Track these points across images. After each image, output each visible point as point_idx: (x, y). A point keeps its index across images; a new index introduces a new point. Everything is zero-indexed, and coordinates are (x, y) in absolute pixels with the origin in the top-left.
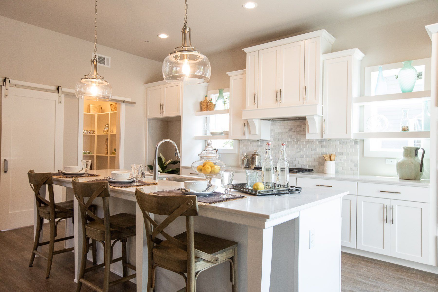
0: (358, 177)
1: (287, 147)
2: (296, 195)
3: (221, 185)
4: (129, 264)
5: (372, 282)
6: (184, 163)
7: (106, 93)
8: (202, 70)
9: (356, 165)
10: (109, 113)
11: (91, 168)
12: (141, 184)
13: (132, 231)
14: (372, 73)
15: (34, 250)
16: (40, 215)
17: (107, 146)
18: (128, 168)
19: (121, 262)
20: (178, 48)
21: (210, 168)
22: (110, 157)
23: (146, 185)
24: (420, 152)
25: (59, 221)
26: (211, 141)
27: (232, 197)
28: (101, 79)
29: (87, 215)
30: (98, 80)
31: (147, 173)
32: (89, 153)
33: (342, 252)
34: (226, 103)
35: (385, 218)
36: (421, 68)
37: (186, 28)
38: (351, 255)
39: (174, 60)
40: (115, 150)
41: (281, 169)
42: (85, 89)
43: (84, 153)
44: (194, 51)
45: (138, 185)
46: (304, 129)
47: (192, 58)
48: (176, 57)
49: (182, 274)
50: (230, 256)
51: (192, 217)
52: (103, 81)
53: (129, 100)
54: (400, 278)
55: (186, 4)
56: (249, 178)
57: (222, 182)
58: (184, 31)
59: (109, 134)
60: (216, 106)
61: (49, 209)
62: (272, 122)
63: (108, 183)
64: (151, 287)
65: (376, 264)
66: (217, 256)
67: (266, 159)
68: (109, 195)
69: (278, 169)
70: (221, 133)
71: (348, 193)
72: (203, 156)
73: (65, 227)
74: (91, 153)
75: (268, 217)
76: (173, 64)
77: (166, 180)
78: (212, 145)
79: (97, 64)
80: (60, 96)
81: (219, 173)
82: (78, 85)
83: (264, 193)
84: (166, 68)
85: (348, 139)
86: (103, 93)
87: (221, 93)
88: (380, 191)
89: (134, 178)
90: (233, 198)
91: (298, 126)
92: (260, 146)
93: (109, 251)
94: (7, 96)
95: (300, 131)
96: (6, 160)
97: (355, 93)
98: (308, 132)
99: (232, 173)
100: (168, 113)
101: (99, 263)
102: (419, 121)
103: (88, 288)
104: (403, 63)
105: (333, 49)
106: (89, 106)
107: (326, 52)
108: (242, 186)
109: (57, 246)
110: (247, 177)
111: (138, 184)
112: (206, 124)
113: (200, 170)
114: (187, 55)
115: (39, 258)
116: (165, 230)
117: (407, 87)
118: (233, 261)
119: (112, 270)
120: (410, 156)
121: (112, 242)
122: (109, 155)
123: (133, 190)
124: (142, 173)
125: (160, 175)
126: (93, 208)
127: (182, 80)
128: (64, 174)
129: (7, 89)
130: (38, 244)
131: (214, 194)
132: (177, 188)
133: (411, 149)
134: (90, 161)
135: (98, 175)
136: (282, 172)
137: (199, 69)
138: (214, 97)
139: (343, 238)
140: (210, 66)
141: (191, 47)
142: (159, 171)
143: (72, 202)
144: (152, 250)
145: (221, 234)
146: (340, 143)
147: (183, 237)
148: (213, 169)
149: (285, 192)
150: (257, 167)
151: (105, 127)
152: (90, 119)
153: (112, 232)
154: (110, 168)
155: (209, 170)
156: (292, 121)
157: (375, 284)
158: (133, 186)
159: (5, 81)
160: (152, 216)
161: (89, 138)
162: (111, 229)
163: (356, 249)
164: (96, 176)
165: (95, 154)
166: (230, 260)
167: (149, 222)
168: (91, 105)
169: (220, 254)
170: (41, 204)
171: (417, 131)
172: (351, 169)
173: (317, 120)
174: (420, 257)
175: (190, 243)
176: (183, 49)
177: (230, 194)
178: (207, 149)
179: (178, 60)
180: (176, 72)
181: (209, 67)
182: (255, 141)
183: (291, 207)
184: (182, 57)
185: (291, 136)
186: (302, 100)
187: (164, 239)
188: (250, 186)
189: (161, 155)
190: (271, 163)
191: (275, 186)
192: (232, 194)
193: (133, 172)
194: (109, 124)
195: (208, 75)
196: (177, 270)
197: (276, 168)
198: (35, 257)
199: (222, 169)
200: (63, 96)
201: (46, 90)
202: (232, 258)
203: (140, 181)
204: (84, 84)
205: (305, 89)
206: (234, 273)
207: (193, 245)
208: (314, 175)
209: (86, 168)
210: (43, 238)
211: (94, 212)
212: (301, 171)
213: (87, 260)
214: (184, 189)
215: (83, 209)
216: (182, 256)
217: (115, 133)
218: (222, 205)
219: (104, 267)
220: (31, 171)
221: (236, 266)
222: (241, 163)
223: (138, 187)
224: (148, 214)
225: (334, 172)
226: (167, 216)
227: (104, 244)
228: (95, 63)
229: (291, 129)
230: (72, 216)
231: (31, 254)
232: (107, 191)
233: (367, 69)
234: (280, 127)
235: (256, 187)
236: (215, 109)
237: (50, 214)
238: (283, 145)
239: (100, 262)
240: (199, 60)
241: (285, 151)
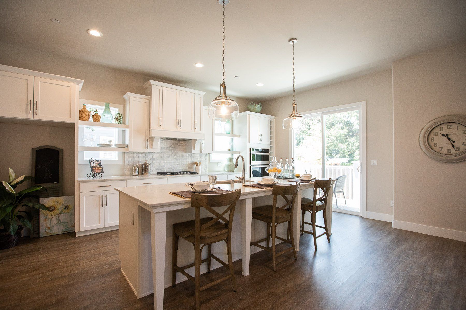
9: (206, 167)
60: (102, 118)
87: (107, 107)
91: (175, 144)
92: (146, 157)
182: (141, 153)
186: (193, 129)
205: (195, 123)
222: (127, 172)
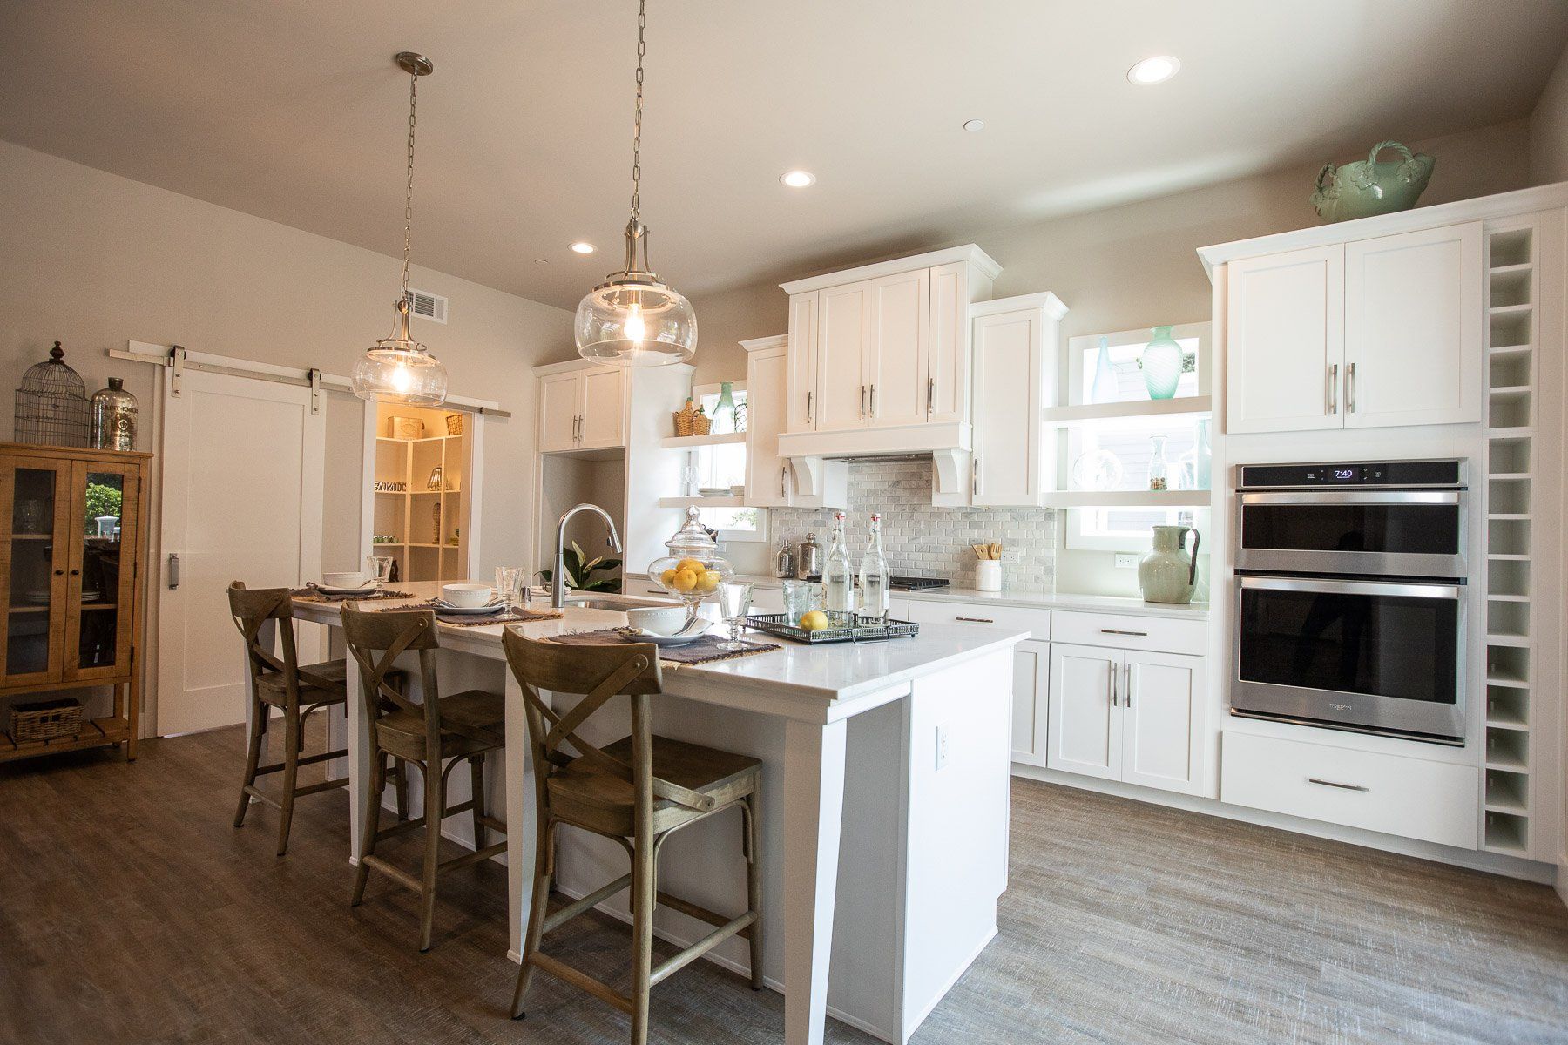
0: (1054, 598)
1: (886, 525)
2: (906, 643)
3: (721, 619)
4: (491, 817)
5: (1079, 843)
6: (634, 564)
7: (433, 387)
8: (674, 331)
9: (1048, 571)
10: (444, 438)
11: (394, 577)
12: (519, 617)
13: (496, 735)
14: (1085, 351)
15: (245, 785)
16: (260, 695)
17: (438, 522)
18: (488, 578)
19: (469, 814)
20: (614, 274)
21: (694, 575)
22: (446, 550)
23: (532, 619)
24: (1190, 538)
25: (308, 712)
26: (698, 510)
27: (749, 647)
28: (421, 351)
29: (381, 696)
30: (413, 354)
31: (538, 589)
32: (391, 541)
33: (1013, 777)
34: (737, 416)
35: (1112, 695)
36: (1190, 345)
37: (636, 227)
38: (1035, 782)
39: (604, 304)
40: (457, 532)
41: (870, 579)
42: (378, 377)
43: (378, 541)
44: (654, 284)
45: (511, 618)
46: (929, 482)
47: (651, 301)
48: (609, 298)
49: (621, 839)
50: (744, 793)
51: (646, 699)
52: (425, 356)
53: (494, 406)
54: (1141, 832)
55: (636, 166)
56: (792, 599)
57: (724, 610)
58: (630, 232)
59: (442, 491)
60: (714, 423)
61: (284, 681)
62: (851, 465)
63: (434, 614)
64: (545, 872)
65: (1091, 801)
66: (709, 794)
67: (834, 553)
68: (435, 645)
69: (863, 579)
70: (726, 491)
71: (1028, 635)
72: (679, 547)
73: (327, 727)
74: (395, 540)
75: (833, 695)
76: (603, 316)
77: (586, 606)
78: (702, 520)
79: (408, 313)
80: (315, 395)
81: (715, 589)
82: (360, 365)
83: (827, 638)
84: (584, 324)
85: (1032, 508)
86: (424, 387)
87: (725, 392)
88: (1103, 631)
89: (502, 601)
90: (749, 651)
91: (913, 475)
92: (823, 524)
93: (437, 785)
94: (177, 392)
95: (918, 487)
96: (173, 558)
97: (1047, 397)
98: (938, 490)
99: (748, 587)
100: (593, 440)
101: (413, 817)
102: (1190, 466)
103: (388, 879)
104: (1153, 330)
105: (997, 292)
106: (391, 420)
107: (979, 299)
108: (774, 620)
109: (306, 776)
110: (787, 597)
111: (512, 616)
112: (687, 469)
113: (670, 581)
114: (637, 292)
115: (260, 806)
116: (579, 732)
117: (1162, 387)
118: (749, 806)
119: (445, 833)
120: (1169, 548)
121: (445, 763)
122: (441, 546)
123: (497, 631)
124: (524, 590)
125: (568, 594)
126: (397, 679)
127: (628, 357)
128: (323, 591)
129: (178, 376)
130: (256, 771)
131: (705, 640)
132: (610, 626)
133: (1170, 530)
134: (391, 560)
135: (411, 596)
136: (872, 586)
137: (668, 329)
138: (708, 402)
139: (1015, 743)
140: (695, 321)
141: (648, 274)
142: (567, 585)
143: (343, 662)
144: (546, 783)
145: (719, 739)
146: (1012, 518)
147: (625, 749)
148: (700, 579)
149: (880, 635)
150: (814, 574)
151: (433, 475)
152: (392, 453)
153: (443, 738)
154: (444, 578)
155: (693, 582)
156: (900, 463)
157: (1085, 848)
158: (500, 622)
159: (172, 353)
160: (546, 696)
161: (391, 501)
162: (443, 731)
163: (1046, 770)
164: (405, 596)
165: (407, 544)
166: (744, 804)
167: (538, 713)
168: (397, 419)
169: (717, 788)
170: (264, 668)
171: (1183, 489)
172: (1037, 579)
173: (959, 461)
174: (1186, 780)
175: (640, 764)
176: (627, 278)
177: (744, 639)
178: (688, 528)
179: (615, 306)
180: (612, 335)
181: (692, 323)
182: (809, 511)
183: (893, 669)
184: (626, 299)
185: (896, 500)
186: (922, 411)
187: (576, 754)
188: (794, 620)
189: (575, 546)
190: (846, 564)
191: (855, 621)
192: (748, 640)
193: (499, 587)
194: (443, 469)
195: (691, 343)
196: (609, 830)
197: (857, 576)
198: (250, 802)
199: (724, 578)
200: (323, 394)
201: (280, 379)
202: (748, 799)
203: (516, 610)
204: (376, 362)
205: (930, 384)
206: (754, 835)
207: (649, 768)
208: (952, 595)
209: (380, 576)
210: (270, 755)
211: (400, 688)
212: (920, 585)
213: (384, 809)
214: (627, 628)
215: (369, 681)
216: (620, 795)
217: (457, 489)
218: (722, 667)
219: (425, 826)
220: (236, 585)
221: (757, 817)
222: (774, 565)
223: (509, 625)
224: (534, 691)
225: (999, 588)
226: (586, 696)
227: (424, 769)
228: (405, 310)
229: (896, 484)
230: (342, 697)
231: (239, 794)
232: (432, 635)
233: (1074, 342)
234: (869, 478)
235: (807, 623)
236: (711, 432)
237: (285, 693)
238: (874, 518)
239: (416, 814)
240: (669, 306)
241: (879, 534)
